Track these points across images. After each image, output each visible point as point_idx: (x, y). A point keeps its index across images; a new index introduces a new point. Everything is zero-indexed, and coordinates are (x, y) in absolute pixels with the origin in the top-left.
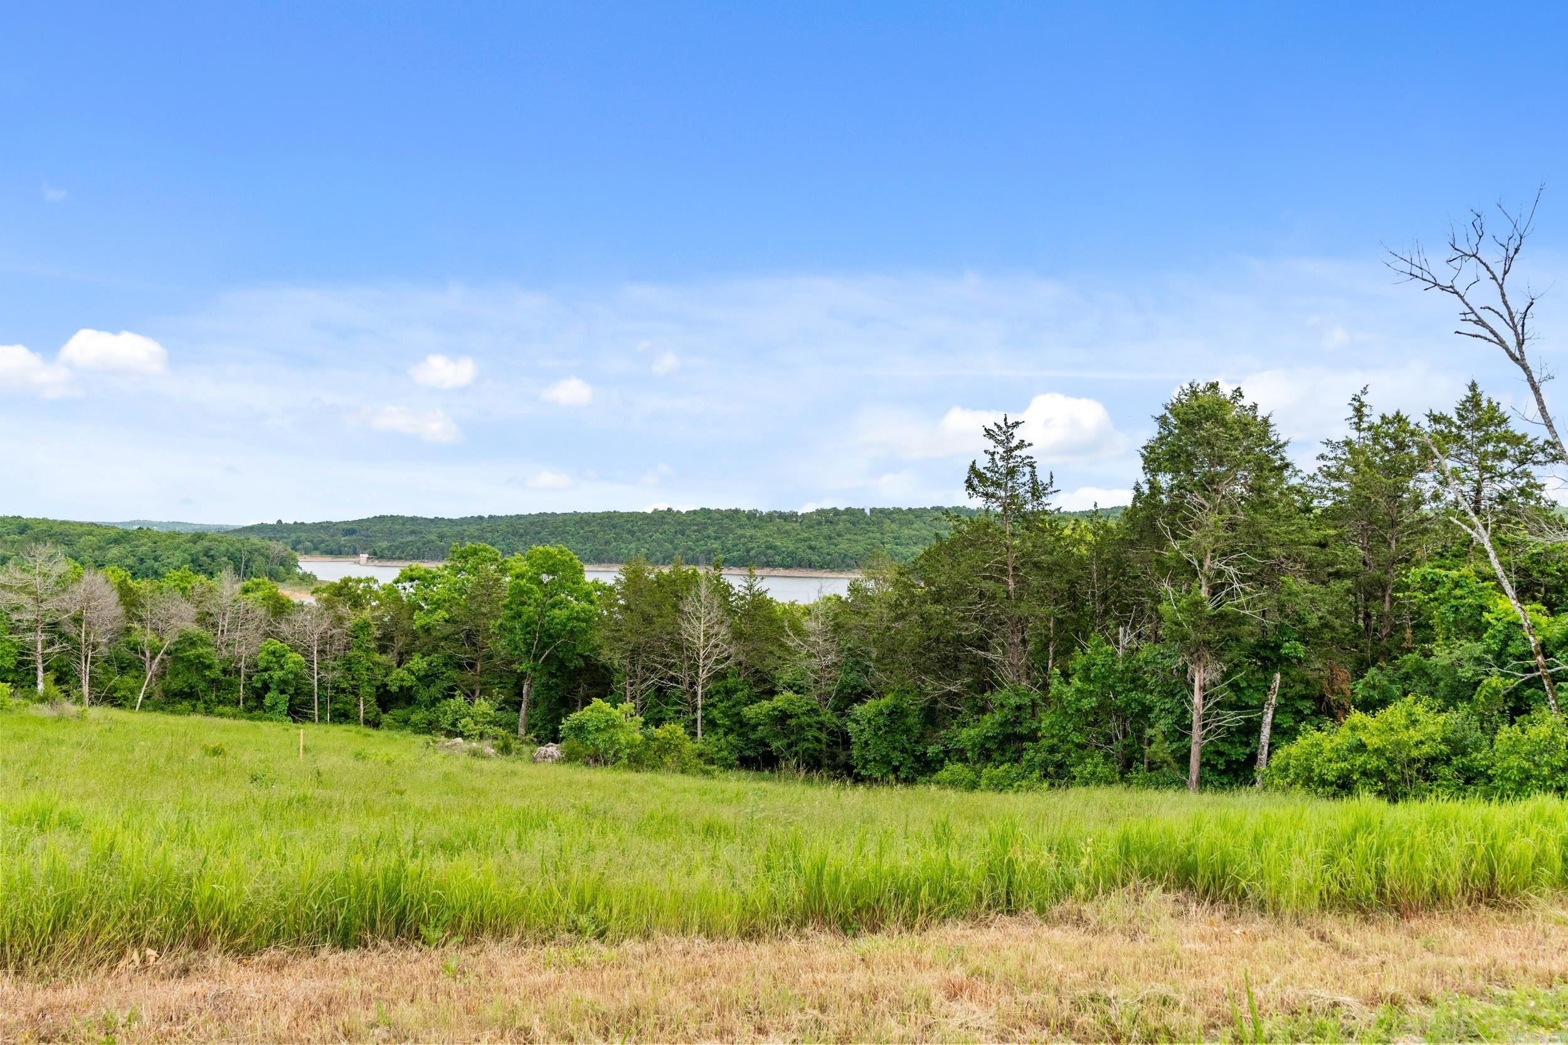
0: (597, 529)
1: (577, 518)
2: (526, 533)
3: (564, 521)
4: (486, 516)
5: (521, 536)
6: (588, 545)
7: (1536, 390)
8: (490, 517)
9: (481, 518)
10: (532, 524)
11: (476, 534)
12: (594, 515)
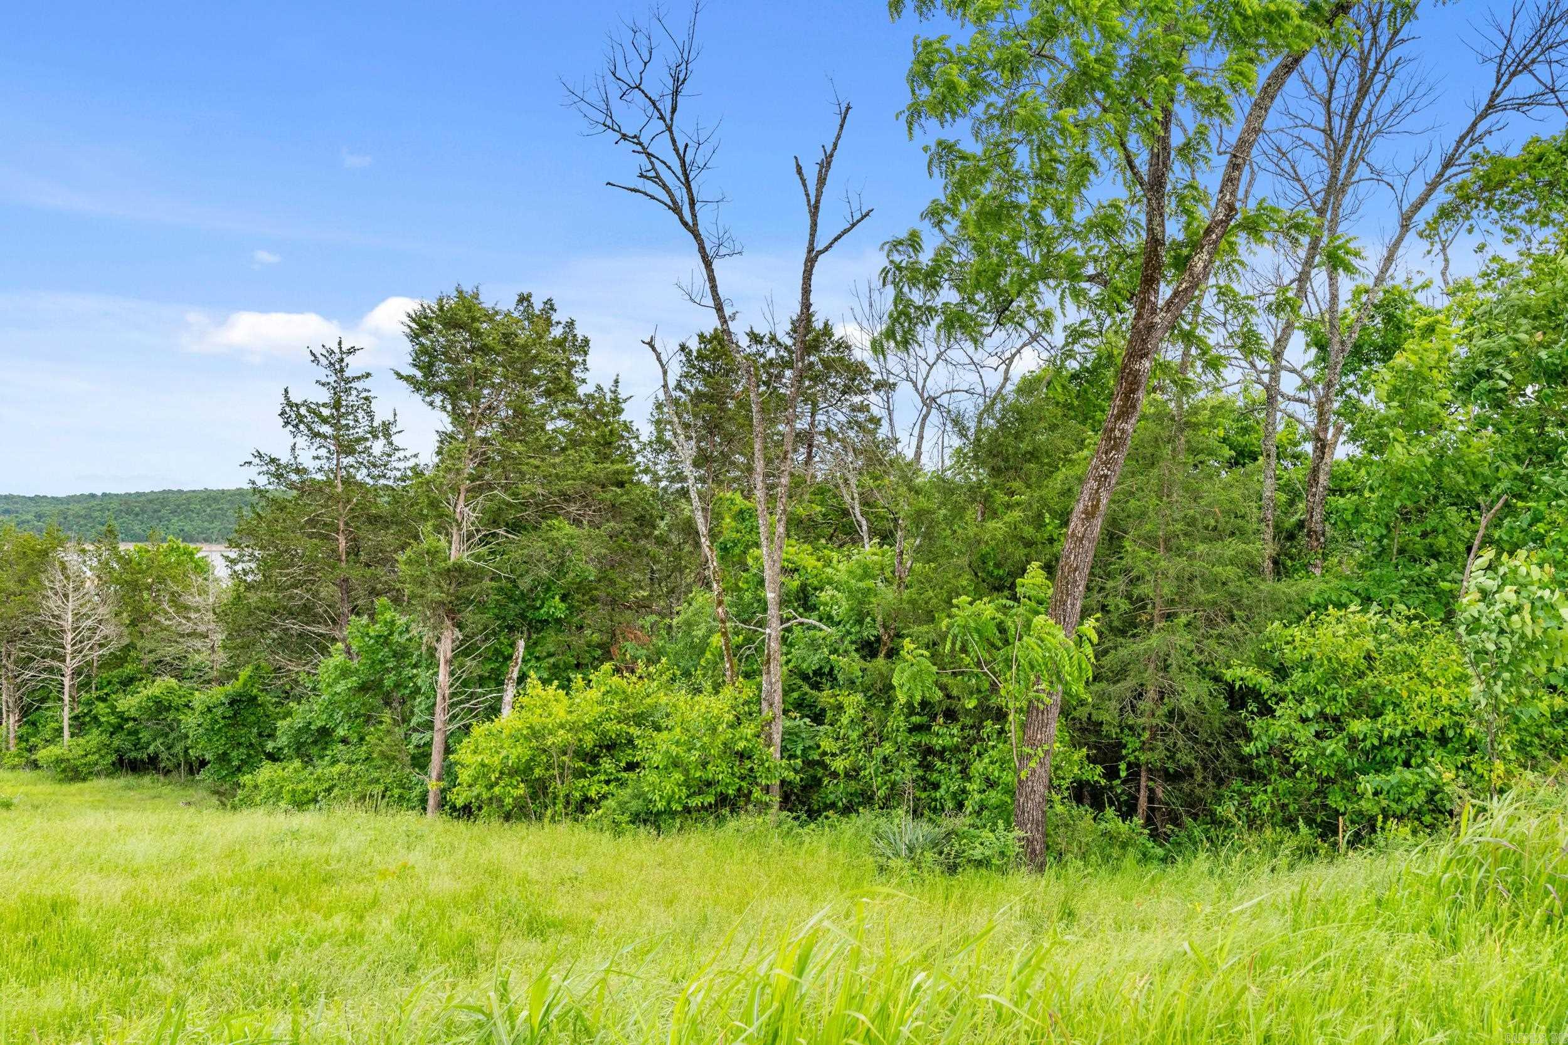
0: (226, 506)
1: (204, 495)
2: (143, 511)
3: (188, 499)
4: (99, 494)
5: (137, 515)
6: (217, 523)
7: (708, 264)
8: (104, 495)
9: (93, 496)
10: (151, 501)
11: (83, 513)
12: (223, 492)
